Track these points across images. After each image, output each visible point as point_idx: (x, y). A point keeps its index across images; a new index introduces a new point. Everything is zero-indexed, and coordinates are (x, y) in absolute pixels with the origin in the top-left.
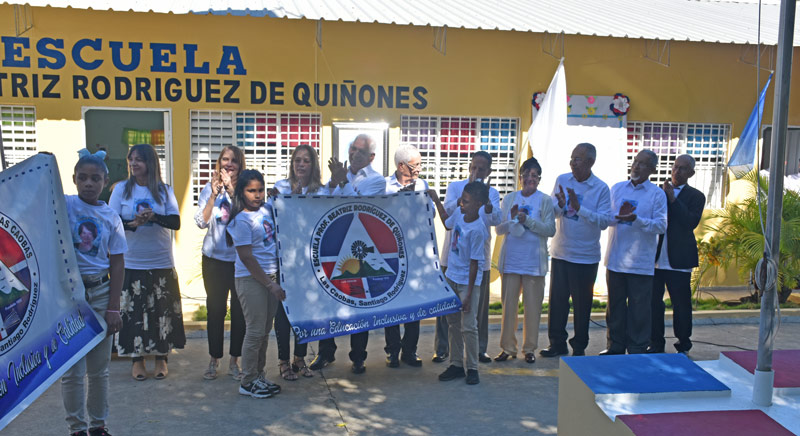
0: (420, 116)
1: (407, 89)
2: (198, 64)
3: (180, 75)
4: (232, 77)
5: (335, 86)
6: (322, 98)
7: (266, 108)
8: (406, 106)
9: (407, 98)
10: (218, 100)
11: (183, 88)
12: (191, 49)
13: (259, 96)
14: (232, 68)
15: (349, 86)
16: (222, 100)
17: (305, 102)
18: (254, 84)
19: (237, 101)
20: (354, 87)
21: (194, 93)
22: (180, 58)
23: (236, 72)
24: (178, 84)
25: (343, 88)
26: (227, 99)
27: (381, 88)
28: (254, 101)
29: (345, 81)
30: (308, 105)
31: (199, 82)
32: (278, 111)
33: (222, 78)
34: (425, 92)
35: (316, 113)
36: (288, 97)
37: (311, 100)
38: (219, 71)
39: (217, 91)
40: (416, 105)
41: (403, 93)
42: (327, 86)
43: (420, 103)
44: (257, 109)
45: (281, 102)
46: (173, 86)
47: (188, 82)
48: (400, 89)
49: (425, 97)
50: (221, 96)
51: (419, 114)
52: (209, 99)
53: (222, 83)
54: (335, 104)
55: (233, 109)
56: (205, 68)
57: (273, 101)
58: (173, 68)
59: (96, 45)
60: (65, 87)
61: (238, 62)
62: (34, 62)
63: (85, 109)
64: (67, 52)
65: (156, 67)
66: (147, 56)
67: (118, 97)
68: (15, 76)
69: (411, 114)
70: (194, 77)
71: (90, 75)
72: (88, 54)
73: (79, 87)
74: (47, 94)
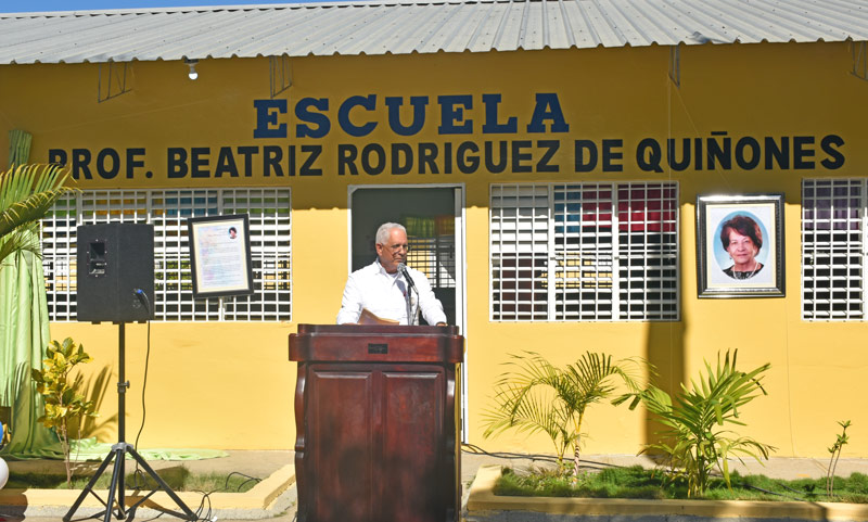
0: (832, 179)
1: (811, 140)
2: (502, 121)
3: (478, 137)
4: (548, 136)
5: (698, 142)
6: (679, 159)
7: (597, 178)
8: (811, 165)
9: (811, 153)
10: (528, 169)
11: (481, 154)
12: (492, 101)
13: (586, 160)
14: (548, 123)
15: (720, 141)
16: (534, 168)
17: (654, 166)
18: (579, 145)
19: (555, 169)
20: (727, 142)
21: (496, 161)
22: (477, 115)
23: (554, 129)
24: (475, 148)
25: (712, 143)
26: (543, 167)
27: (769, 141)
28: (580, 167)
29: (713, 133)
30: (659, 170)
31: (503, 145)
32: (614, 181)
33: (535, 137)
34: (840, 142)
35: (670, 182)
36: (629, 160)
37: (664, 163)
38: (530, 129)
39: (528, 157)
40: (826, 163)
41: (805, 147)
42: (687, 142)
43: (832, 159)
44: (583, 180)
45: (619, 168)
46: (468, 153)
47: (488, 145)
48: (799, 141)
49: (840, 150)
50: (533, 163)
51: (832, 176)
52: (516, 168)
53: (534, 144)
54: (698, 166)
55: (550, 180)
56: (512, 126)
57: (607, 168)
58: (468, 128)
59: (369, 103)
60: (328, 160)
61: (557, 114)
62: (291, 130)
63: (353, 188)
64: (332, 115)
65: (446, 128)
66: (433, 112)
67: (396, 170)
68: (267, 150)
69: (819, 175)
70: (496, 138)
71: (361, 143)
72: (358, 116)
73: (345, 160)
74: (305, 171)
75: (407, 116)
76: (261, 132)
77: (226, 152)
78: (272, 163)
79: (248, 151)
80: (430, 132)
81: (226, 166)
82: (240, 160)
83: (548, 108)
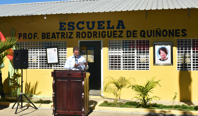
0: (184, 39)
1: (179, 30)
2: (111, 26)
3: (106, 30)
4: (121, 30)
5: (154, 31)
6: (149, 35)
7: (131, 39)
8: (179, 36)
9: (179, 33)
10: (116, 37)
11: (106, 34)
12: (109, 22)
13: (129, 35)
14: (121, 27)
15: (158, 31)
16: (118, 37)
17: (144, 36)
18: (128, 31)
19: (122, 37)
20: (160, 31)
21: (110, 35)
22: (106, 25)
23: (122, 28)
24: (105, 32)
25: (157, 31)
26: (120, 36)
27: (169, 30)
28: (128, 36)
29: (157, 29)
30: (145, 37)
31: (111, 32)
32: (135, 39)
33: (118, 30)
34: (186, 31)
35: (147, 39)
36: (138, 34)
37: (146, 35)
38: (117, 28)
39: (116, 34)
40: (182, 35)
41: (178, 32)
42: (151, 31)
43: (184, 34)
44: (128, 39)
45: (136, 37)
46: (104, 33)
47: (108, 32)
48: (176, 30)
49: (186, 32)
50: (118, 36)
51: (184, 38)
52: (114, 37)
53: (118, 31)
54: (154, 36)
55: (121, 40)
56: (113, 27)
57: (134, 36)
58: (104, 28)
59: (83, 23)
60: (74, 35)
61: (123, 25)
62: (67, 29)
63: (79, 41)
64: (75, 25)
65: (99, 28)
66: (96, 25)
67: (88, 37)
68: (62, 33)
69: (181, 38)
70: (110, 30)
71: (81, 31)
72: (81, 26)
73: (78, 35)
74: (70, 37)
75: (91, 25)
76: (61, 29)
77: (53, 33)
78: (63, 36)
79: (58, 33)
80: (96, 29)
81: (54, 36)
82: (56, 35)
83: (121, 24)
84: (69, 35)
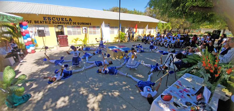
3: (65, 21)
4: (71, 22)
7: (75, 25)
17: (79, 24)
18: (73, 22)
22: (65, 20)
25: (83, 23)
26: (70, 24)
27: (86, 23)
28: (73, 24)
32: (76, 25)
33: (70, 22)
34: (91, 23)
36: (77, 24)
42: (81, 23)
46: (64, 23)
48: (88, 23)
52: (68, 24)
55: (71, 25)
56: (68, 21)
58: (64, 21)
59: (55, 18)
60: (51, 22)
61: (71, 20)
62: (47, 20)
63: (54, 25)
64: (51, 19)
65: (62, 20)
66: (61, 19)
67: (58, 24)
68: (45, 21)
69: (90, 25)
70: (66, 22)
71: (54, 21)
72: (54, 19)
73: (53, 23)
74: (49, 23)
75: (58, 19)
76: (44, 20)
77: (41, 21)
78: (46, 22)
79: (43, 21)
80: (61, 21)
81: (41, 22)
82: (42, 22)
83: (70, 19)
84: (49, 22)
